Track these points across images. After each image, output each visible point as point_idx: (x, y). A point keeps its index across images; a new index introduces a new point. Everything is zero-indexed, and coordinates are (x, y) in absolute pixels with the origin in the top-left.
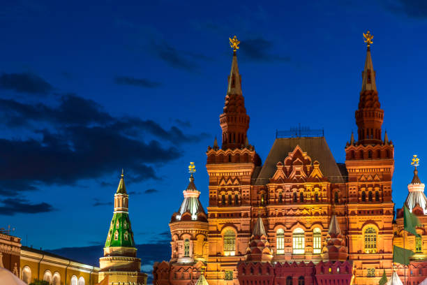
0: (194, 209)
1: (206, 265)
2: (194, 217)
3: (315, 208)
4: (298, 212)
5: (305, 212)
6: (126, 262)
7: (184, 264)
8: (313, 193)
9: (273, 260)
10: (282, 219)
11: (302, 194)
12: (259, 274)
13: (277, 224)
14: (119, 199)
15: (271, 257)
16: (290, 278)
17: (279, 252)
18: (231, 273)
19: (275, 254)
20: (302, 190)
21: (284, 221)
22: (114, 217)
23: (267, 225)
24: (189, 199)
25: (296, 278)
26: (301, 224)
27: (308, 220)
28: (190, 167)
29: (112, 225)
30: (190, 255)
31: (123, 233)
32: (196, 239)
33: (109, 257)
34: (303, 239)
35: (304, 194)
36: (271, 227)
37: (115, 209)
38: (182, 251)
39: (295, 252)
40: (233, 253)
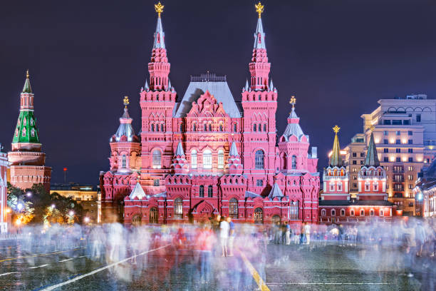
0: (129, 133)
1: (140, 175)
2: (130, 139)
3: (220, 135)
4: (207, 138)
5: (212, 138)
6: (33, 156)
7: (123, 174)
8: (219, 125)
9: (189, 172)
10: (195, 143)
11: (210, 125)
12: (181, 184)
13: (192, 147)
14: (25, 98)
15: (188, 170)
16: (202, 186)
17: (193, 167)
18: (158, 181)
19: (190, 169)
20: (210, 122)
21: (197, 145)
22: (21, 115)
23: (184, 147)
24: (125, 125)
25: (206, 186)
26: (210, 147)
27: (215, 144)
28: (125, 100)
29: (19, 122)
30: (127, 166)
31: (30, 130)
32: (131, 155)
33: (19, 153)
34: (211, 158)
35: (212, 125)
36: (188, 148)
37: (22, 107)
38: (120, 164)
39: (205, 167)
40: (159, 167)
